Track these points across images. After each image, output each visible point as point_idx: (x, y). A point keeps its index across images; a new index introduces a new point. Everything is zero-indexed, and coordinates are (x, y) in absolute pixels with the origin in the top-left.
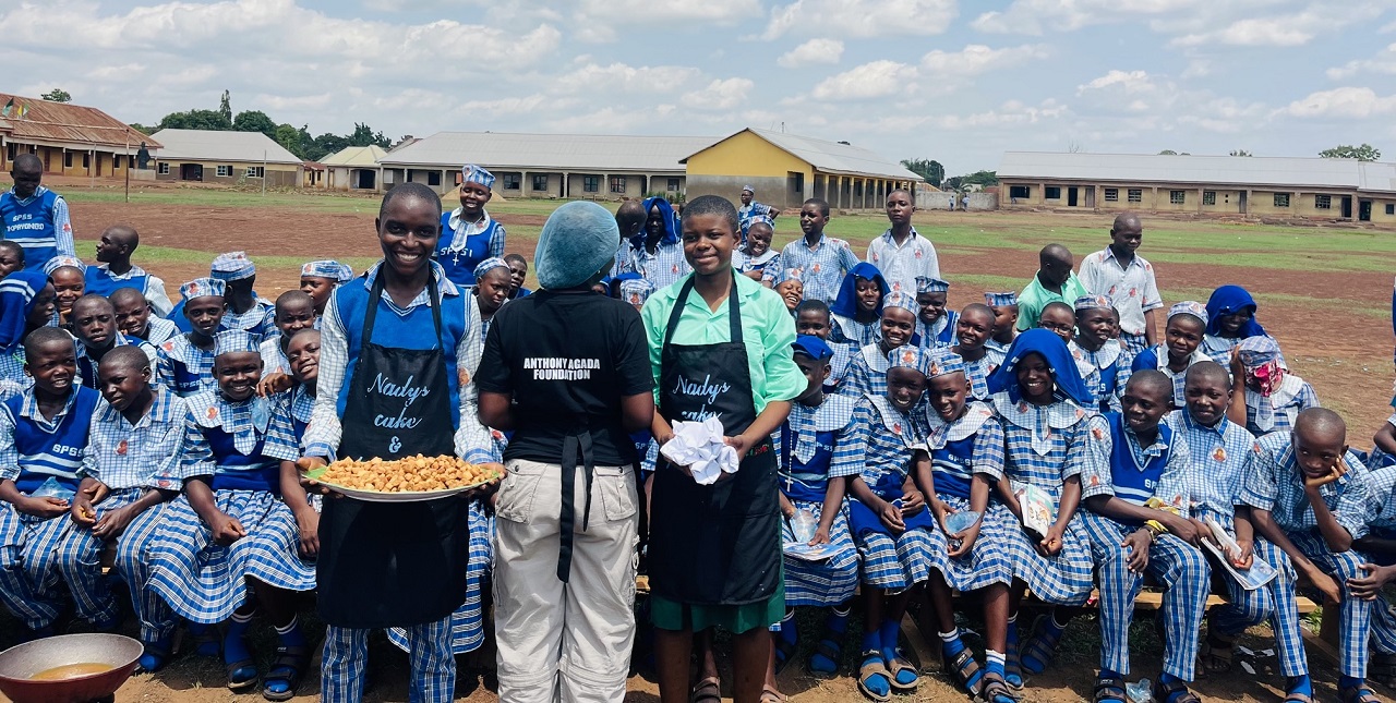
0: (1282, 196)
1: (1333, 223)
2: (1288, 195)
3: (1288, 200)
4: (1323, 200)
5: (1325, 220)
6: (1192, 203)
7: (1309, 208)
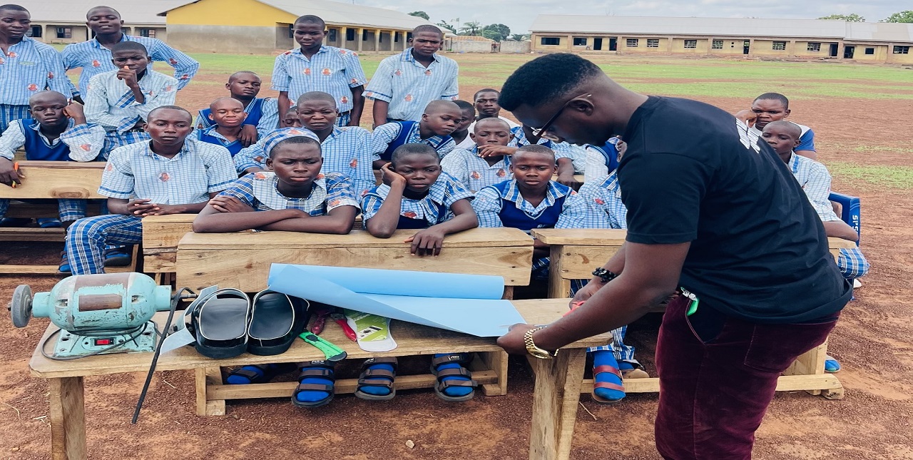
0: (780, 43)
1: (822, 60)
2: (785, 43)
3: (784, 45)
4: (814, 45)
5: (815, 58)
6: (701, 48)
7: (803, 50)
